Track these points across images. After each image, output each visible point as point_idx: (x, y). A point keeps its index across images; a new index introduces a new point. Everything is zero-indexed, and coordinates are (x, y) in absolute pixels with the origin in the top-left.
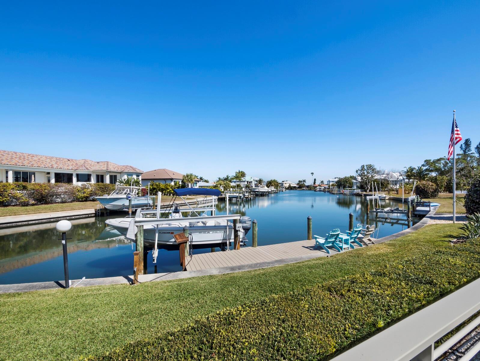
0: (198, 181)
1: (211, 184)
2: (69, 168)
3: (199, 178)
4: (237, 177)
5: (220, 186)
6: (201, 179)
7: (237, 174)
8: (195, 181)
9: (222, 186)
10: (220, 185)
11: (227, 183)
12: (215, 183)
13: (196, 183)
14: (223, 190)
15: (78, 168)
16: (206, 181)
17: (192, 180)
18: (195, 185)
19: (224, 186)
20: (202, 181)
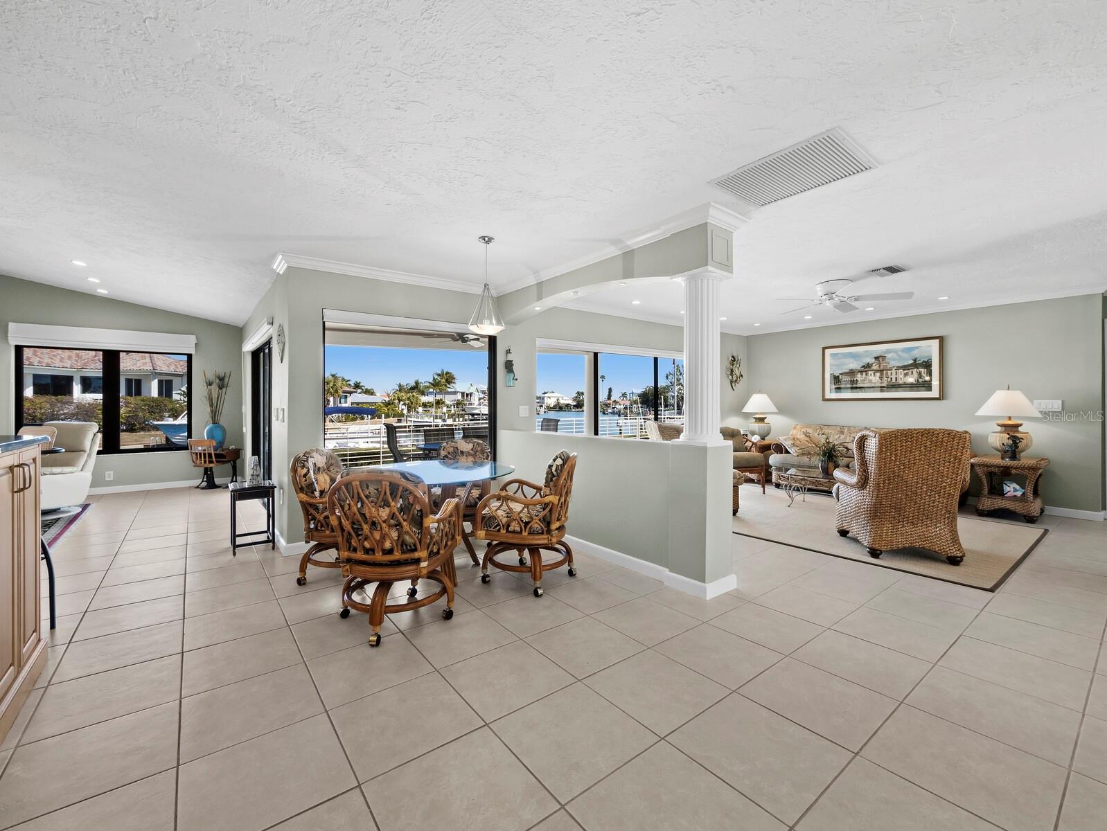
0: (351, 393)
1: (379, 398)
2: (65, 365)
3: (353, 385)
4: (435, 384)
5: (399, 402)
6: (357, 386)
7: (436, 377)
8: (344, 392)
9: (402, 403)
10: (400, 400)
11: (413, 396)
12: (388, 396)
13: (346, 397)
14: (405, 412)
15: (85, 364)
16: (369, 392)
17: (336, 391)
18: (343, 400)
19: (407, 402)
20: (359, 391)
